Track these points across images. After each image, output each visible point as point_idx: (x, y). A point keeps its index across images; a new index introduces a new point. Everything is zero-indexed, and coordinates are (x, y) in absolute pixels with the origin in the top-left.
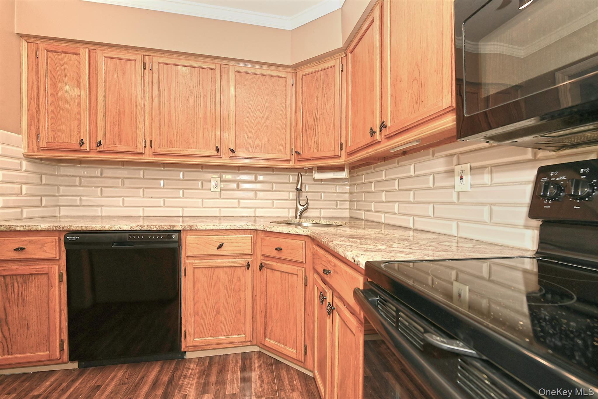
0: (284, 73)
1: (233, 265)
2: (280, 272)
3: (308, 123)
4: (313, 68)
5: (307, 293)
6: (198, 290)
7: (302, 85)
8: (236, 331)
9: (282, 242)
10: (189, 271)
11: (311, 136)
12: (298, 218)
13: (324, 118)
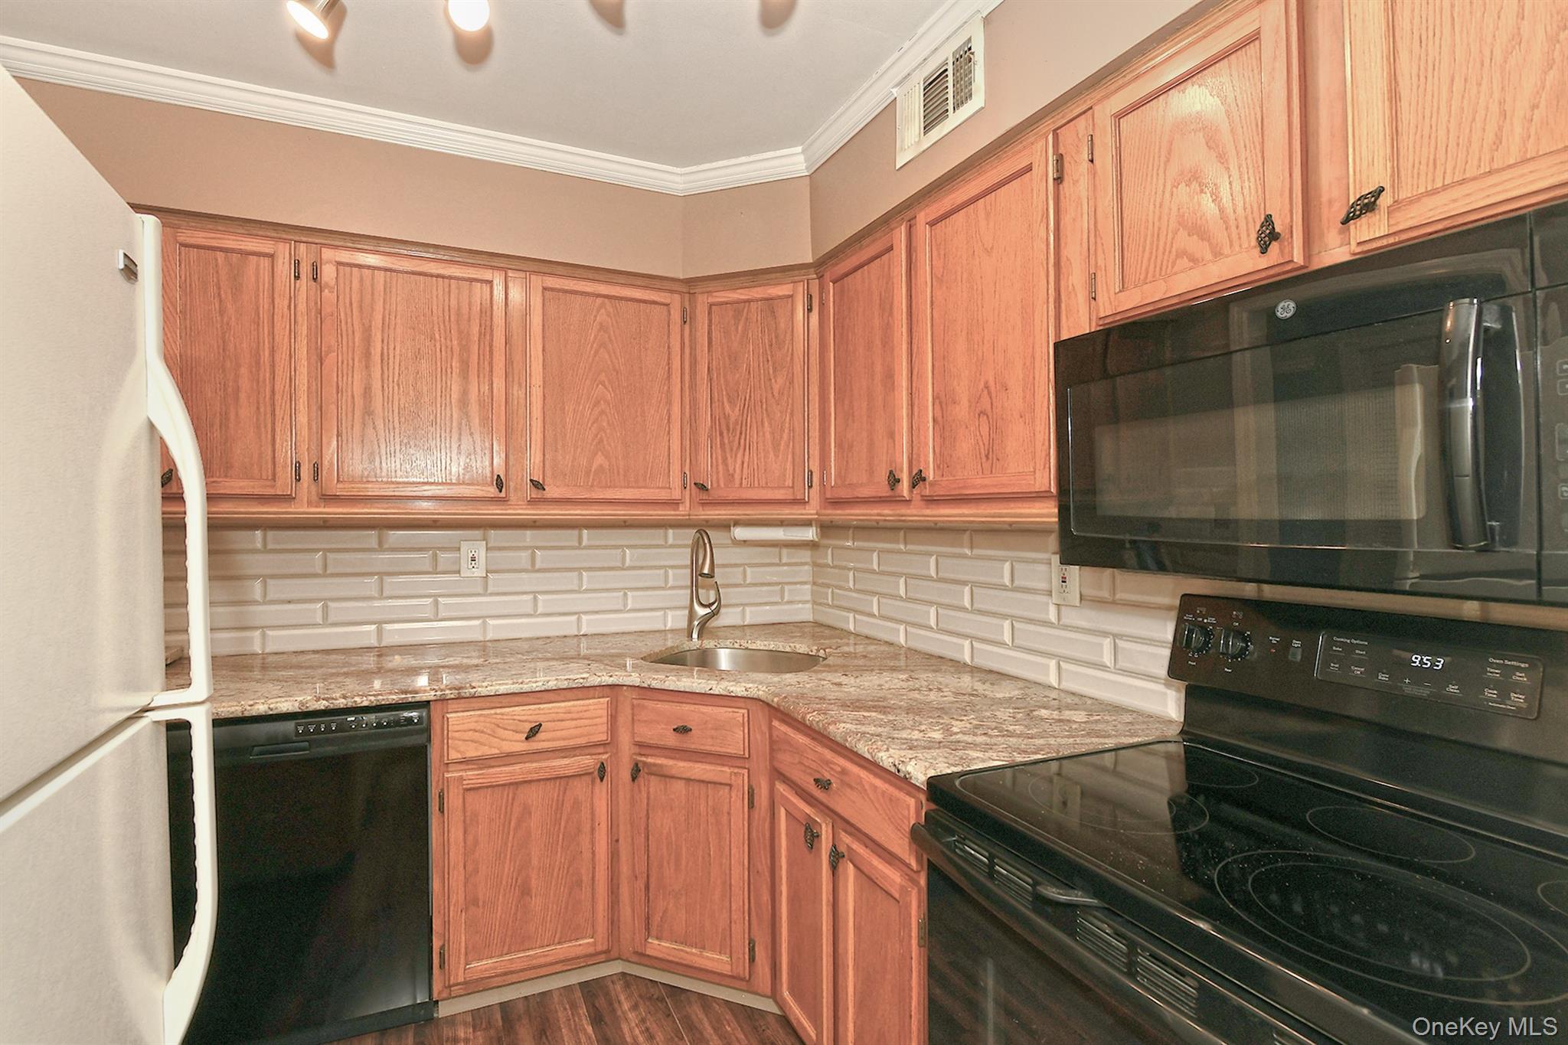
0: (663, 294)
1: (562, 773)
2: (684, 781)
3: (725, 418)
4: (738, 291)
5: (755, 824)
6: (476, 843)
7: (710, 326)
8: (571, 932)
9: (688, 712)
10: (454, 800)
11: (735, 449)
12: (695, 636)
13: (766, 410)
